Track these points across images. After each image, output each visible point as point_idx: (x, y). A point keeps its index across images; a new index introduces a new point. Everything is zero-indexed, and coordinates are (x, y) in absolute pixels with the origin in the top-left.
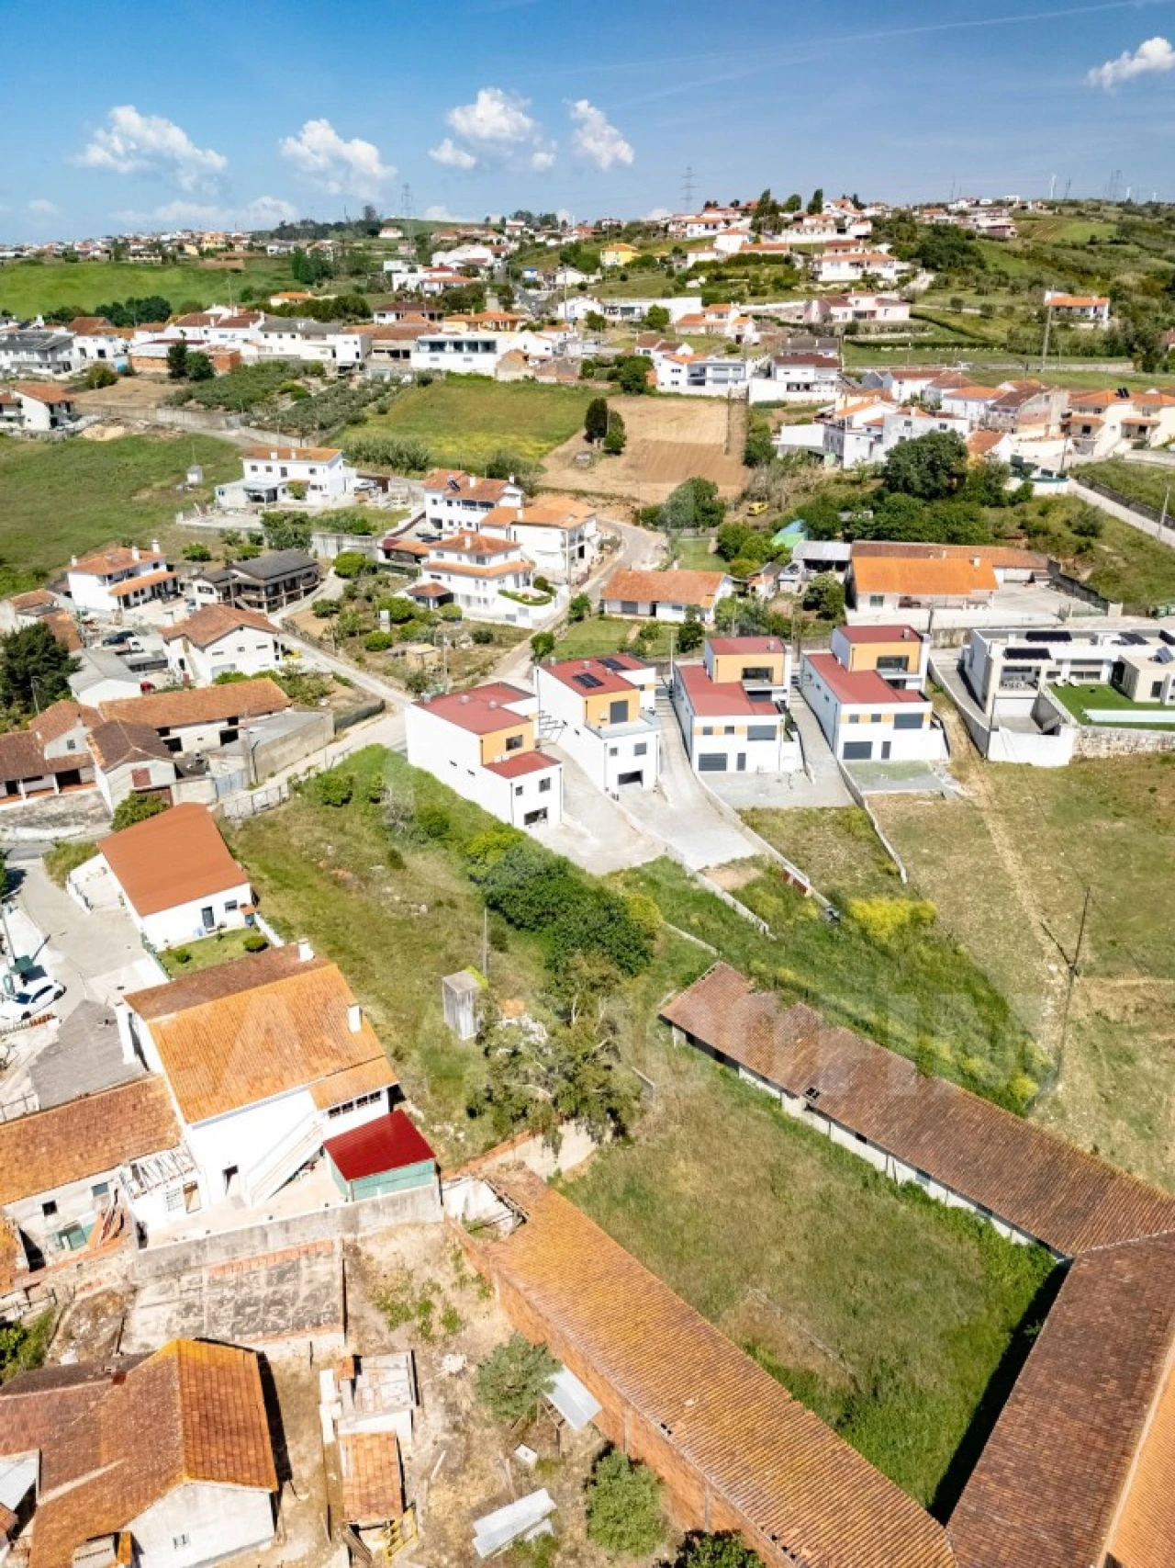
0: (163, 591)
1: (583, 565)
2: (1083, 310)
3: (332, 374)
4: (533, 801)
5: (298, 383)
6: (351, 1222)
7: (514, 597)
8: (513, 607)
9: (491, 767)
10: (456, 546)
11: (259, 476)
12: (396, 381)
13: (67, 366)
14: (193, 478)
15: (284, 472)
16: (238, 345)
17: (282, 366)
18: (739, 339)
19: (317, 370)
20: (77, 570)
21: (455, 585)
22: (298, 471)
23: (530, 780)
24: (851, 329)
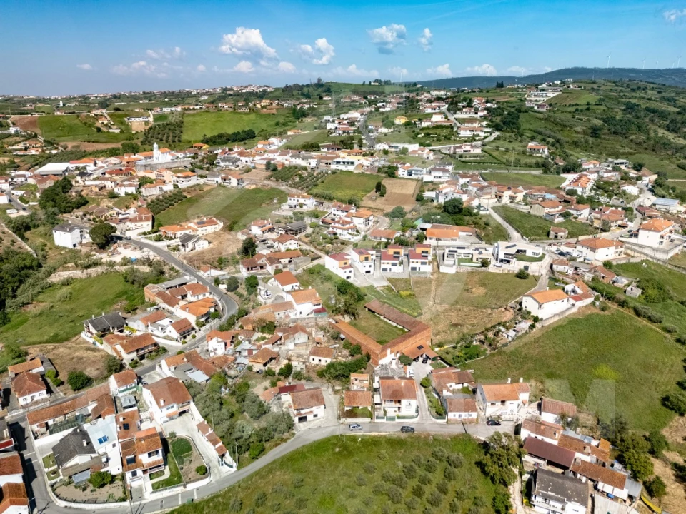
0: (271, 230)
1: (368, 227)
2: (538, 150)
3: (309, 170)
4: (348, 274)
5: (300, 172)
6: (316, 319)
7: (350, 234)
8: (350, 236)
9: (341, 268)
10: (338, 222)
11: (291, 201)
12: (327, 173)
13: (238, 166)
14: (275, 201)
15: (298, 201)
16: (284, 161)
17: (296, 167)
18: (428, 158)
19: (305, 169)
20: (254, 225)
21: (338, 231)
22: (301, 201)
23: (348, 270)
24: (461, 156)
